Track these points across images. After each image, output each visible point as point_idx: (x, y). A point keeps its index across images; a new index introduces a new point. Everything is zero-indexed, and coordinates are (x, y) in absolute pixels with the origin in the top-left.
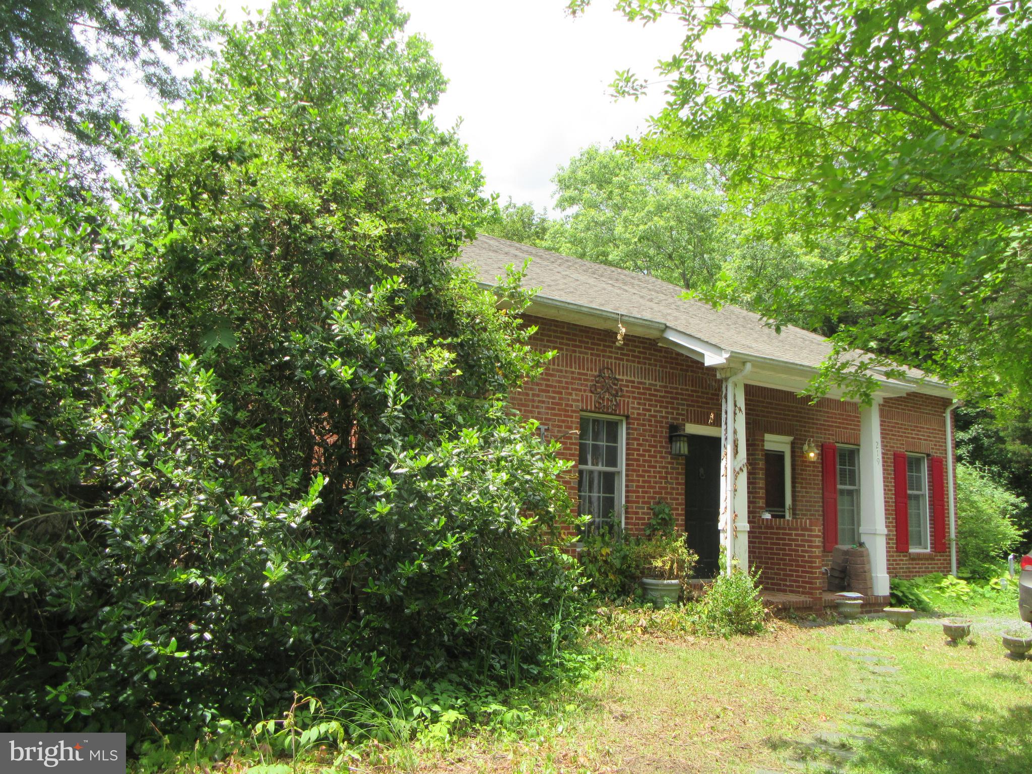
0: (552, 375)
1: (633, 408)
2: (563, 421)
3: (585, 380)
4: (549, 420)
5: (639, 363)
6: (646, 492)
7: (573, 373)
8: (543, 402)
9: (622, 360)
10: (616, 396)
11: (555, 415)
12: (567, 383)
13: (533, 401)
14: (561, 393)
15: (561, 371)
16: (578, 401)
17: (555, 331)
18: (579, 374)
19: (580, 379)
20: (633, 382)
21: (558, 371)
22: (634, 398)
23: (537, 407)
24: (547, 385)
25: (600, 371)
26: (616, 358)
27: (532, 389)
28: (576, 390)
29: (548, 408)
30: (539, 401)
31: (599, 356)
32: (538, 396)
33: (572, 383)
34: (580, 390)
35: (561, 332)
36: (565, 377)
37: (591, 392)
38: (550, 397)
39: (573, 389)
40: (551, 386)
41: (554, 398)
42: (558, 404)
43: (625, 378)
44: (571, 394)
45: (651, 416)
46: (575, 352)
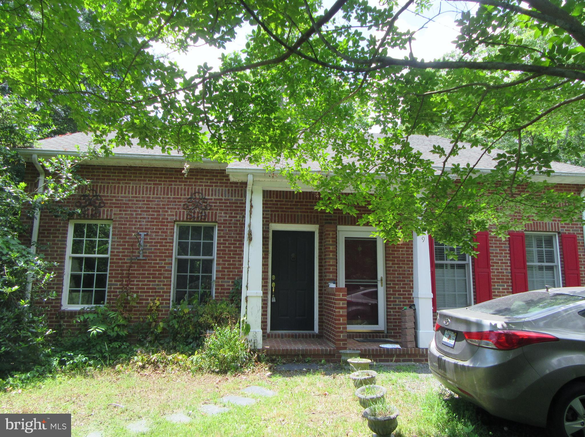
0: (151, 201)
1: (221, 216)
2: (160, 229)
3: (178, 202)
4: (149, 229)
5: (226, 187)
6: (231, 272)
7: (169, 198)
8: (144, 218)
9: (212, 186)
10: (206, 209)
11: (153, 225)
12: (163, 205)
13: (136, 218)
14: (159, 211)
15: (160, 198)
16: (173, 215)
17: (155, 174)
18: (174, 198)
19: (175, 202)
20: (222, 199)
21: (157, 198)
22: (222, 210)
23: (139, 221)
24: (147, 208)
25: (191, 195)
26: (205, 186)
27: (135, 211)
28: (171, 208)
29: (148, 222)
30: (141, 218)
31: (191, 185)
32: (140, 214)
33: (168, 205)
34: (175, 209)
35: (160, 174)
36: (162, 201)
37: (184, 209)
38: (150, 215)
39: (168, 208)
40: (151, 208)
41: (153, 215)
42: (156, 218)
43: (214, 197)
44: (167, 212)
45: (237, 220)
46: (171, 185)
